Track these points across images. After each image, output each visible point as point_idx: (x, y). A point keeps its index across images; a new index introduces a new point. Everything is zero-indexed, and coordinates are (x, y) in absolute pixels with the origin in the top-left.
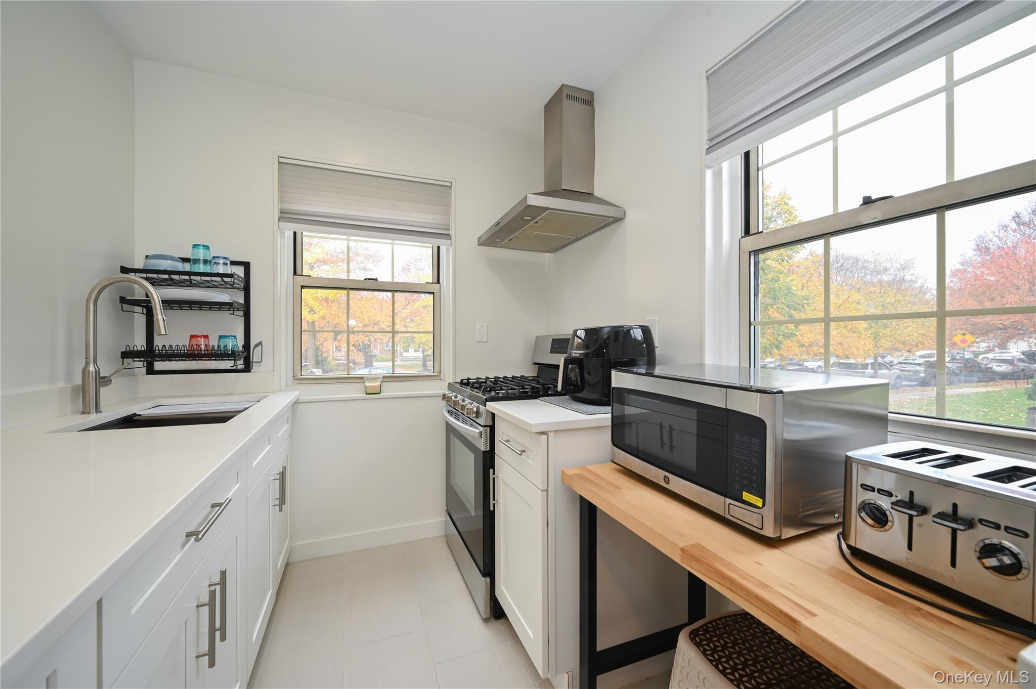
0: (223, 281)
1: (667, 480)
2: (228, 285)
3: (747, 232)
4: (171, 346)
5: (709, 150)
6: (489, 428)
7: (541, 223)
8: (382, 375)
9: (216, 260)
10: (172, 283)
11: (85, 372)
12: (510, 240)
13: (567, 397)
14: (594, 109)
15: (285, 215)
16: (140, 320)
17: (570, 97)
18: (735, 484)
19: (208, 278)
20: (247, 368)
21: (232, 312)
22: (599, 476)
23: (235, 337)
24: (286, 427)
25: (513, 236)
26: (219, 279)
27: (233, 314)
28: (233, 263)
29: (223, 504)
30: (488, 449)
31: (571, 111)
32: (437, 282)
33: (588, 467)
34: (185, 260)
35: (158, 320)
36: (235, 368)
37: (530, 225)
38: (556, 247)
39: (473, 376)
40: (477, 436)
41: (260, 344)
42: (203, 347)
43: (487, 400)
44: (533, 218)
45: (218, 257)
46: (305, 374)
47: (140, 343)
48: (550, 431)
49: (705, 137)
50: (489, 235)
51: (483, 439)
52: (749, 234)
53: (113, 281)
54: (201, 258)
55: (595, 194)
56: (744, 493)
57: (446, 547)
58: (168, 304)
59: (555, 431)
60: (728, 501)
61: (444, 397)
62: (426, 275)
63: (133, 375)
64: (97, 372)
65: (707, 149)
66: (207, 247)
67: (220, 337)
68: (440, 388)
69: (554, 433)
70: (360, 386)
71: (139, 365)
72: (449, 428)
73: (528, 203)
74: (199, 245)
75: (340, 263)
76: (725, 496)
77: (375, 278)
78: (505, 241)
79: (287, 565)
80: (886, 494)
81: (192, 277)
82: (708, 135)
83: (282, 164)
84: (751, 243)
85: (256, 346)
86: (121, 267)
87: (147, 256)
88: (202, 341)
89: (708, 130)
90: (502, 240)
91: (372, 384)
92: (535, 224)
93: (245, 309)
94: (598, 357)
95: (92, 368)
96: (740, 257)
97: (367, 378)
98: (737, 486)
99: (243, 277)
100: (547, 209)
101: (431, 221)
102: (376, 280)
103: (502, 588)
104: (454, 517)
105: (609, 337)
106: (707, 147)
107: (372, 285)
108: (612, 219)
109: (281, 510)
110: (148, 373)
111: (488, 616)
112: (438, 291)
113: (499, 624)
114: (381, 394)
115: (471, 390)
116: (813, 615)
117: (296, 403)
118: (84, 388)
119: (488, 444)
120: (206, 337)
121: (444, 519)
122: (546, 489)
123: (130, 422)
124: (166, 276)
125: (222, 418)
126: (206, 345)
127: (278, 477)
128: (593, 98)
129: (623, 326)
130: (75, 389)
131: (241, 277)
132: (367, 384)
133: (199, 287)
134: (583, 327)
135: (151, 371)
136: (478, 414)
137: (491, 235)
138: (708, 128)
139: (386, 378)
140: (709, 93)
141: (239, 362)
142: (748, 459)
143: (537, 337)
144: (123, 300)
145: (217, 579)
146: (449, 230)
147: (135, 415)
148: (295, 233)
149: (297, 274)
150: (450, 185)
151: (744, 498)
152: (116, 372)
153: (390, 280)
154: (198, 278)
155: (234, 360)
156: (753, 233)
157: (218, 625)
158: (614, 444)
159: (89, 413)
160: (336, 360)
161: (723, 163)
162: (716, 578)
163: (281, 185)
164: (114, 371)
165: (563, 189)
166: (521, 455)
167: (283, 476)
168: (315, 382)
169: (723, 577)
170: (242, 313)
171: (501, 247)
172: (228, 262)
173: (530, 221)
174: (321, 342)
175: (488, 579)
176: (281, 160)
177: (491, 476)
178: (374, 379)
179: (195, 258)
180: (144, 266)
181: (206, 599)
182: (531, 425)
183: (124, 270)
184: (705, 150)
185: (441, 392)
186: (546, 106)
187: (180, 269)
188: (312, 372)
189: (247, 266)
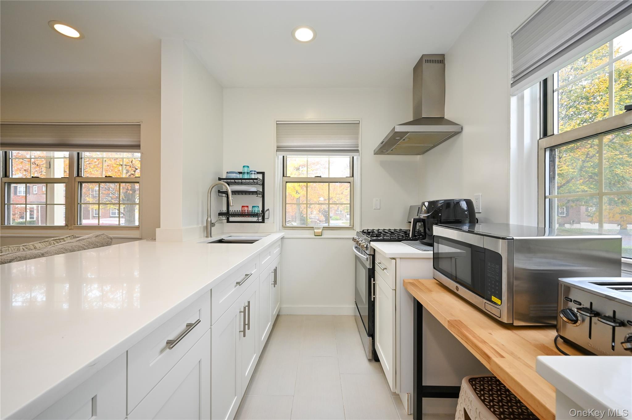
0: (254, 182)
1: (457, 288)
2: (255, 183)
3: (545, 134)
4: (237, 211)
5: (513, 85)
6: (372, 256)
7: (407, 140)
8: (323, 226)
9: (251, 172)
10: (235, 183)
11: (207, 220)
12: (392, 150)
13: (418, 242)
14: (445, 65)
15: (279, 149)
16: (225, 199)
17: (427, 61)
18: (488, 291)
19: (248, 181)
20: (263, 221)
21: (257, 195)
22: (423, 284)
23: (258, 207)
24: (278, 249)
25: (393, 148)
26: (252, 181)
27: (257, 196)
28: (258, 173)
29: (249, 275)
30: (371, 267)
31: (429, 70)
32: (352, 176)
33: (420, 280)
34: (240, 173)
35: (230, 200)
36: (258, 221)
37: (401, 142)
38: (423, 151)
39: (371, 228)
40: (366, 260)
41: (268, 210)
42: (246, 211)
43: (371, 241)
44: (401, 138)
45: (252, 171)
46: (288, 225)
47: (224, 210)
48: (397, 258)
49: (511, 76)
50: (379, 148)
51: (368, 262)
52: (547, 135)
53: (216, 184)
54: (246, 172)
55: (446, 117)
56: (492, 296)
57: (354, 321)
58: (234, 193)
59: (400, 258)
60: (485, 301)
61: (354, 239)
62: (347, 173)
63: (222, 223)
64: (211, 221)
65: (512, 84)
66: (248, 167)
67: (253, 207)
68: (353, 234)
69: (399, 259)
70: (312, 231)
71: (224, 218)
72: (357, 258)
73: (396, 131)
74: (245, 166)
75: (312, 166)
76: (483, 298)
77: (320, 176)
78: (389, 151)
79: (278, 316)
80: (577, 303)
81: (242, 181)
82: (513, 74)
83: (278, 125)
84: (547, 142)
85: (267, 210)
86: (219, 178)
87: (227, 172)
88: (246, 208)
89: (512, 72)
90: (387, 151)
91: (318, 231)
92: (404, 141)
93: (262, 194)
94: (434, 218)
95: (209, 220)
96: (538, 152)
97: (315, 228)
98: (489, 293)
99: (262, 179)
100: (408, 132)
101: (348, 144)
102: (320, 177)
103: (378, 343)
104: (358, 307)
105: (442, 206)
106: (512, 82)
107: (318, 180)
108: (454, 133)
109: (275, 287)
110: (227, 222)
111: (371, 358)
112: (353, 181)
113: (376, 364)
114: (322, 236)
115: (367, 236)
116: (502, 357)
117: (283, 238)
118: (207, 226)
119: (371, 265)
120: (248, 207)
121: (354, 306)
122: (395, 289)
123: (221, 241)
124: (233, 181)
125: (251, 242)
126: (247, 210)
127: (273, 271)
128: (444, 58)
129: (453, 200)
130: (204, 227)
131: (261, 179)
132: (316, 231)
133: (245, 184)
134: (428, 201)
135: (228, 221)
136: (367, 247)
137: (381, 148)
138: (513, 70)
139: (325, 228)
140: (513, 47)
141: (260, 218)
142: (494, 277)
143: (411, 207)
144: (219, 192)
145: (247, 304)
146: (358, 147)
147: (222, 239)
148: (283, 156)
149: (284, 176)
150: (359, 122)
151: (492, 300)
152: (217, 221)
153: (327, 177)
154: (244, 181)
155: (258, 217)
156: (549, 135)
157: (247, 323)
158: (434, 268)
159: (208, 237)
160: (310, 219)
161: (525, 91)
162: (461, 336)
163: (277, 135)
164: (216, 221)
165: (423, 118)
166: (383, 270)
167: (275, 270)
168: (292, 228)
169: (463, 335)
170: (261, 196)
171: (388, 154)
172: (256, 173)
173: (399, 140)
174: (303, 209)
175: (371, 338)
176: (278, 122)
177: (372, 282)
178: (319, 228)
179: (244, 172)
180: (226, 177)
181: (242, 310)
182: (386, 253)
183: (220, 179)
184: (510, 84)
185: (352, 236)
186: (414, 68)
187: (239, 177)
188: (292, 224)
189: (263, 173)
